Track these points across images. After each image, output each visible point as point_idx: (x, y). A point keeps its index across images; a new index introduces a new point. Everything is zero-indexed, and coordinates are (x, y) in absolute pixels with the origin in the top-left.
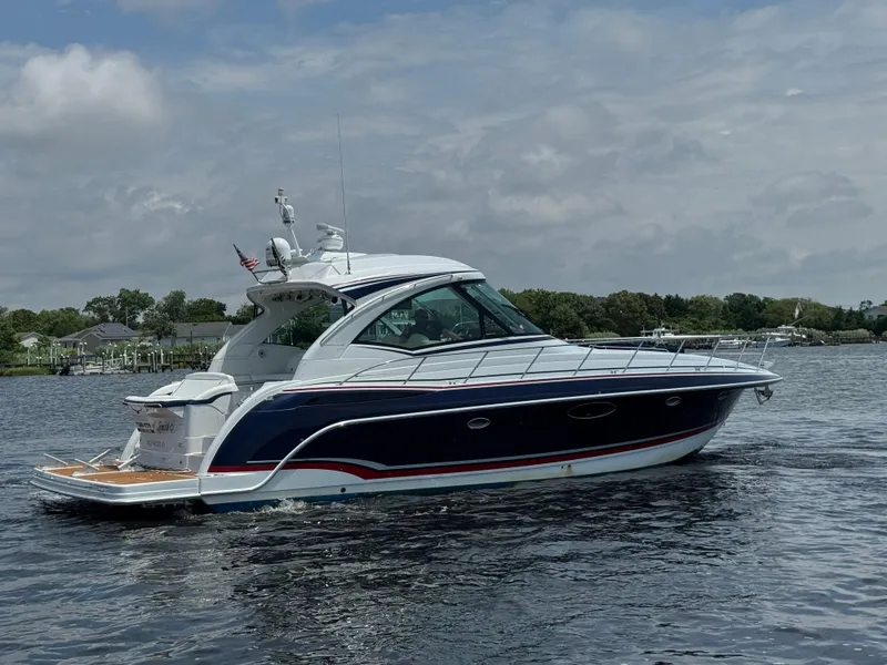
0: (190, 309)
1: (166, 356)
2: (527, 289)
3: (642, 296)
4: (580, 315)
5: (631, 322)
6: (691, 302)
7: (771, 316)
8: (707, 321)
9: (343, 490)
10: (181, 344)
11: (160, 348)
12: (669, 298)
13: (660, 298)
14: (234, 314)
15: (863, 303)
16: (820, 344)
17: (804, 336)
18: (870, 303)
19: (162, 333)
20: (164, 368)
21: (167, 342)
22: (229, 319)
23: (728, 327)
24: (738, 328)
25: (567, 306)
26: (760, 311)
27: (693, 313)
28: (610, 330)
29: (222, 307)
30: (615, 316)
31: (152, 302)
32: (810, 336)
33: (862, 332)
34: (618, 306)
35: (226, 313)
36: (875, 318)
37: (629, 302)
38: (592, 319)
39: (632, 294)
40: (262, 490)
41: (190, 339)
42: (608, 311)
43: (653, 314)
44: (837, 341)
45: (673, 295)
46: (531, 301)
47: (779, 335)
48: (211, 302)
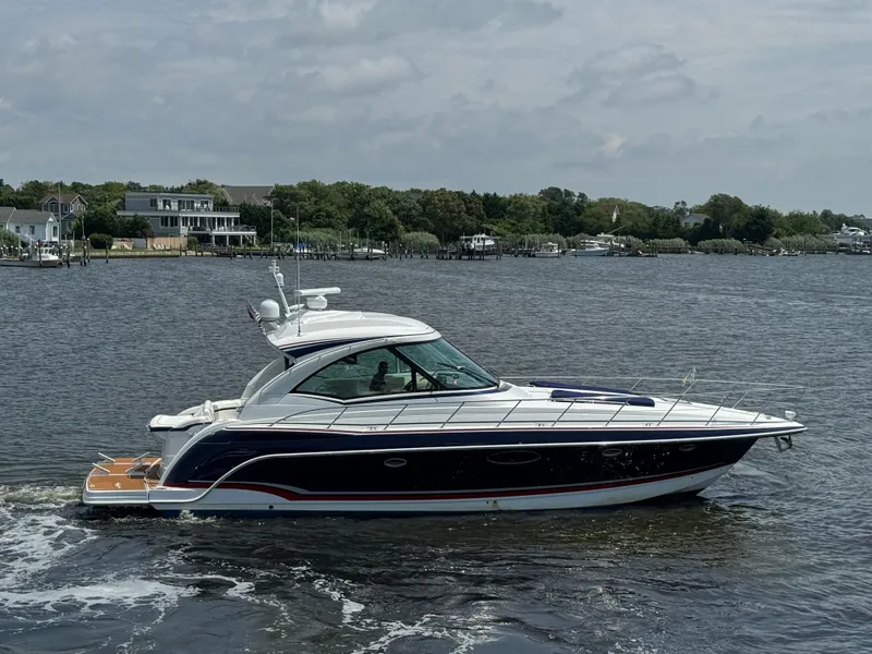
2: (341, 181)
3: (460, 195)
4: (395, 213)
5: (448, 222)
6: (510, 202)
7: (590, 221)
8: (525, 225)
9: (271, 507)
12: (487, 195)
13: (478, 196)
15: (677, 204)
16: (637, 255)
17: (622, 246)
18: (684, 203)
23: (546, 231)
24: (556, 232)
25: (381, 203)
26: (579, 214)
27: (511, 214)
28: (426, 230)
30: (431, 216)
32: (628, 246)
33: (679, 241)
34: (435, 204)
36: (691, 226)
37: (447, 201)
38: (407, 216)
39: (450, 192)
40: (200, 502)
42: (424, 208)
43: (470, 215)
44: (653, 252)
45: (492, 193)
46: (343, 193)
47: (597, 244)
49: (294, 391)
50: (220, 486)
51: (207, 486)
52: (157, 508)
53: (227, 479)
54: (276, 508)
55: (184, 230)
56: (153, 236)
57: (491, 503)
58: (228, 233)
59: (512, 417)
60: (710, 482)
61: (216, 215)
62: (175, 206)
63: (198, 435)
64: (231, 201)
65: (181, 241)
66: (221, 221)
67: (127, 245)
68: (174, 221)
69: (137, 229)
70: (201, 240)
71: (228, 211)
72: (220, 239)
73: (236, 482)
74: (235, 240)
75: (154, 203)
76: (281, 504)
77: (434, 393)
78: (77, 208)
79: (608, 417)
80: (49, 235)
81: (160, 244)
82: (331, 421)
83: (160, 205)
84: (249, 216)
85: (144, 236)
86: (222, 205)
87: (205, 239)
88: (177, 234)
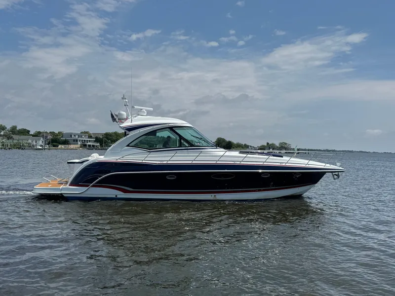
0: (18, 131)
1: (10, 145)
9: (116, 196)
10: (15, 141)
11: (9, 142)
14: (33, 134)
19: (9, 138)
20: (9, 149)
21: (11, 141)
22: (31, 135)
29: (29, 131)
31: (6, 128)
35: (30, 133)
40: (84, 193)
41: (18, 140)
48: (25, 130)
49: (128, 146)
50: (93, 186)
51: (87, 186)
52: (65, 195)
53: (97, 183)
54: (118, 196)
55: (79, 143)
56: (70, 144)
57: (213, 196)
58: (92, 144)
59: (222, 159)
60: (306, 191)
61: (89, 139)
62: (77, 137)
63: (85, 164)
64: (93, 136)
65: (79, 146)
66: (90, 141)
67: (63, 146)
68: (77, 141)
69: (66, 142)
70: (84, 146)
71: (92, 138)
72: (89, 146)
73: (101, 184)
74: (93, 146)
75: (71, 136)
76: (121, 195)
77: (189, 148)
78: (50, 137)
79: (264, 160)
80: (40, 143)
81: (72, 146)
82: (143, 159)
83: (73, 136)
84: (97, 140)
85: (68, 144)
86: (90, 137)
87: (85, 145)
88: (78, 144)
